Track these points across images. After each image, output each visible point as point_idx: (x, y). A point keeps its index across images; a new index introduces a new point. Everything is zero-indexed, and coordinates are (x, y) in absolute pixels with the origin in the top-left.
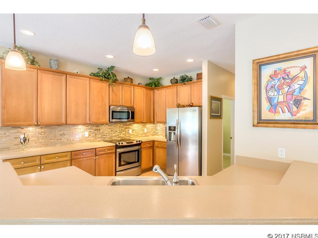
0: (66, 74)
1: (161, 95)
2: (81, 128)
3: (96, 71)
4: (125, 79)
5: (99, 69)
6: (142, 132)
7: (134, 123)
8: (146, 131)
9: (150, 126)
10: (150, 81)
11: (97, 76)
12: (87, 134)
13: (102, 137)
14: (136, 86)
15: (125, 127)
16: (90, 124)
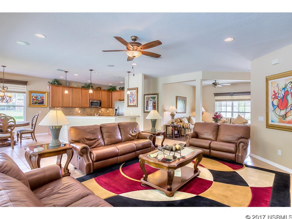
0: (72, 87)
1: (115, 95)
2: (77, 109)
3: (84, 85)
4: (97, 87)
5: (85, 84)
6: (106, 112)
7: (102, 108)
8: (108, 112)
9: (110, 109)
10: (111, 88)
11: (85, 88)
12: (80, 112)
13: (86, 114)
14: (103, 91)
15: (97, 109)
16: (81, 107)
